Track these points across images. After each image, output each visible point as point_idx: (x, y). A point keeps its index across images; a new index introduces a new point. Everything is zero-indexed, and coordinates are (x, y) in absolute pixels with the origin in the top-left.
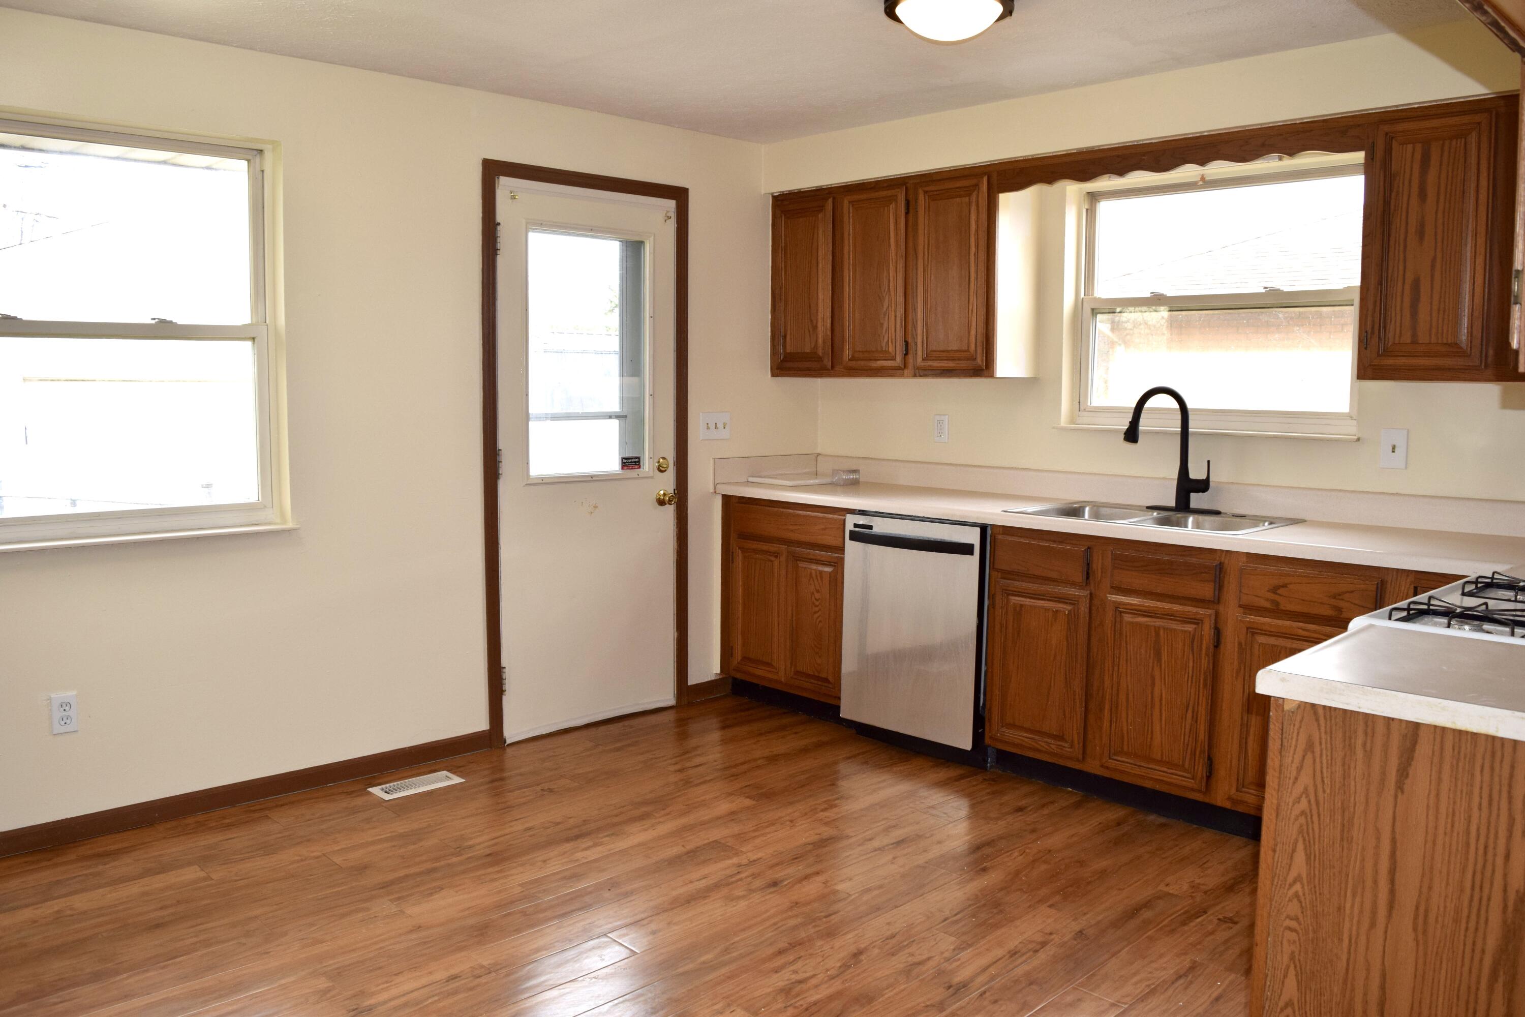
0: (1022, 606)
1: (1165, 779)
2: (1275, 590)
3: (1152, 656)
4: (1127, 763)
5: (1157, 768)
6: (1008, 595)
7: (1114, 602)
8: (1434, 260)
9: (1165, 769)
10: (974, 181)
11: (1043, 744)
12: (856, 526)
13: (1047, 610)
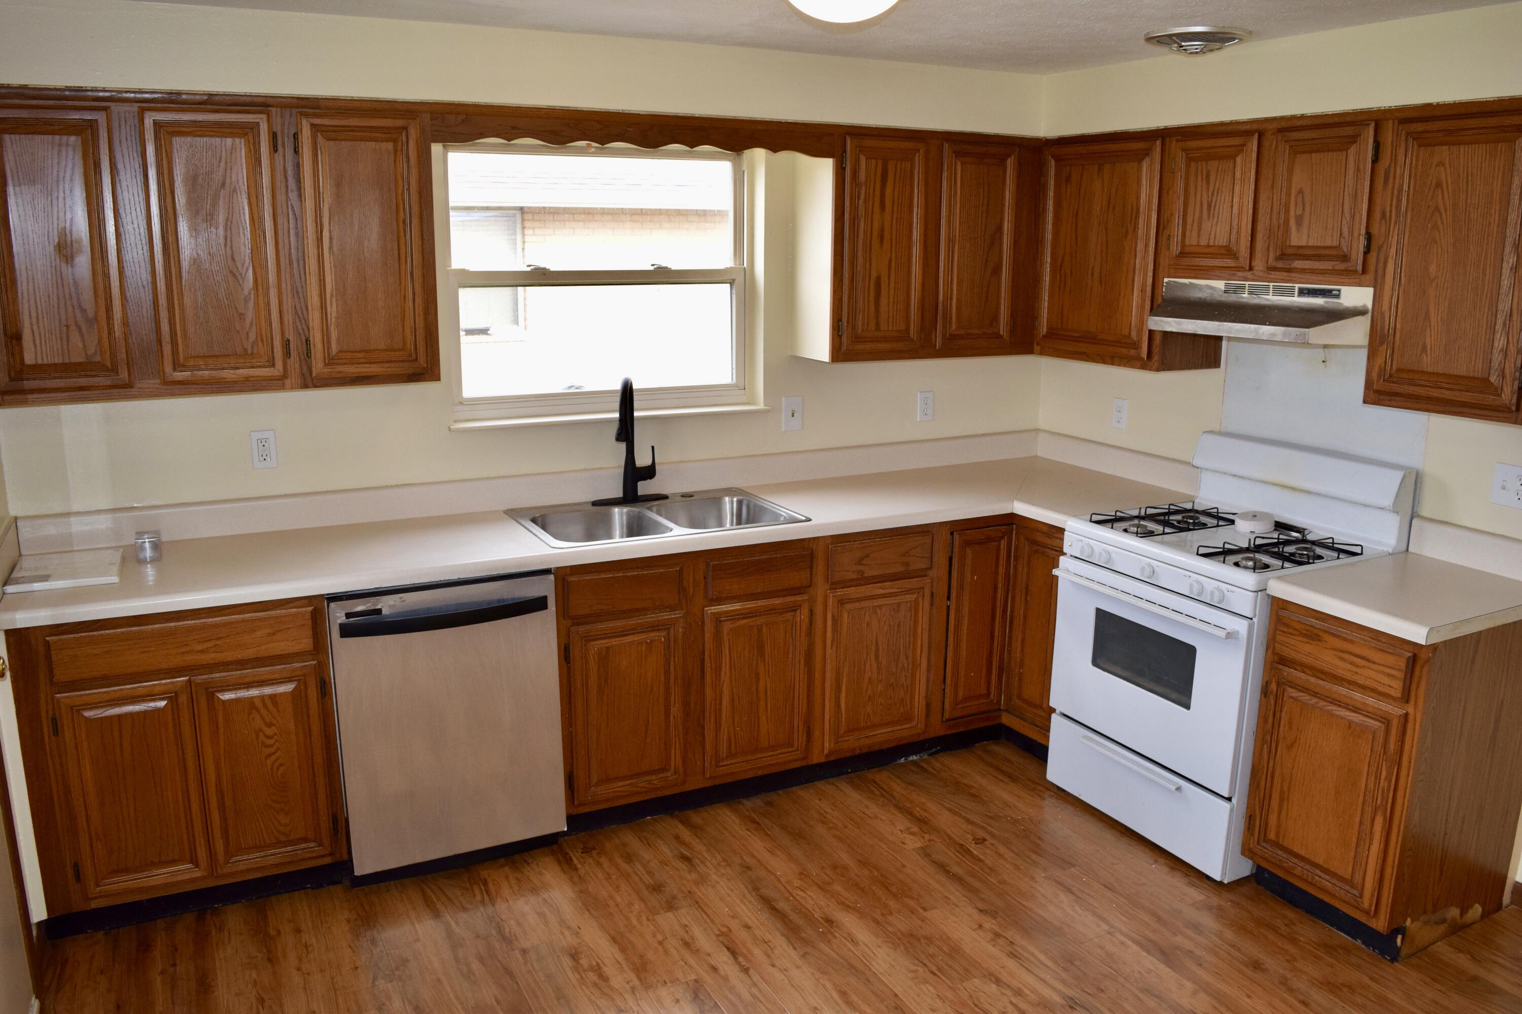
0: (608, 648)
1: (772, 762)
2: (860, 562)
3: (756, 653)
4: (736, 763)
5: (764, 755)
6: (588, 641)
7: (715, 614)
8: (890, 261)
9: (772, 753)
10: (400, 123)
11: (642, 785)
12: (348, 615)
13: (640, 643)
